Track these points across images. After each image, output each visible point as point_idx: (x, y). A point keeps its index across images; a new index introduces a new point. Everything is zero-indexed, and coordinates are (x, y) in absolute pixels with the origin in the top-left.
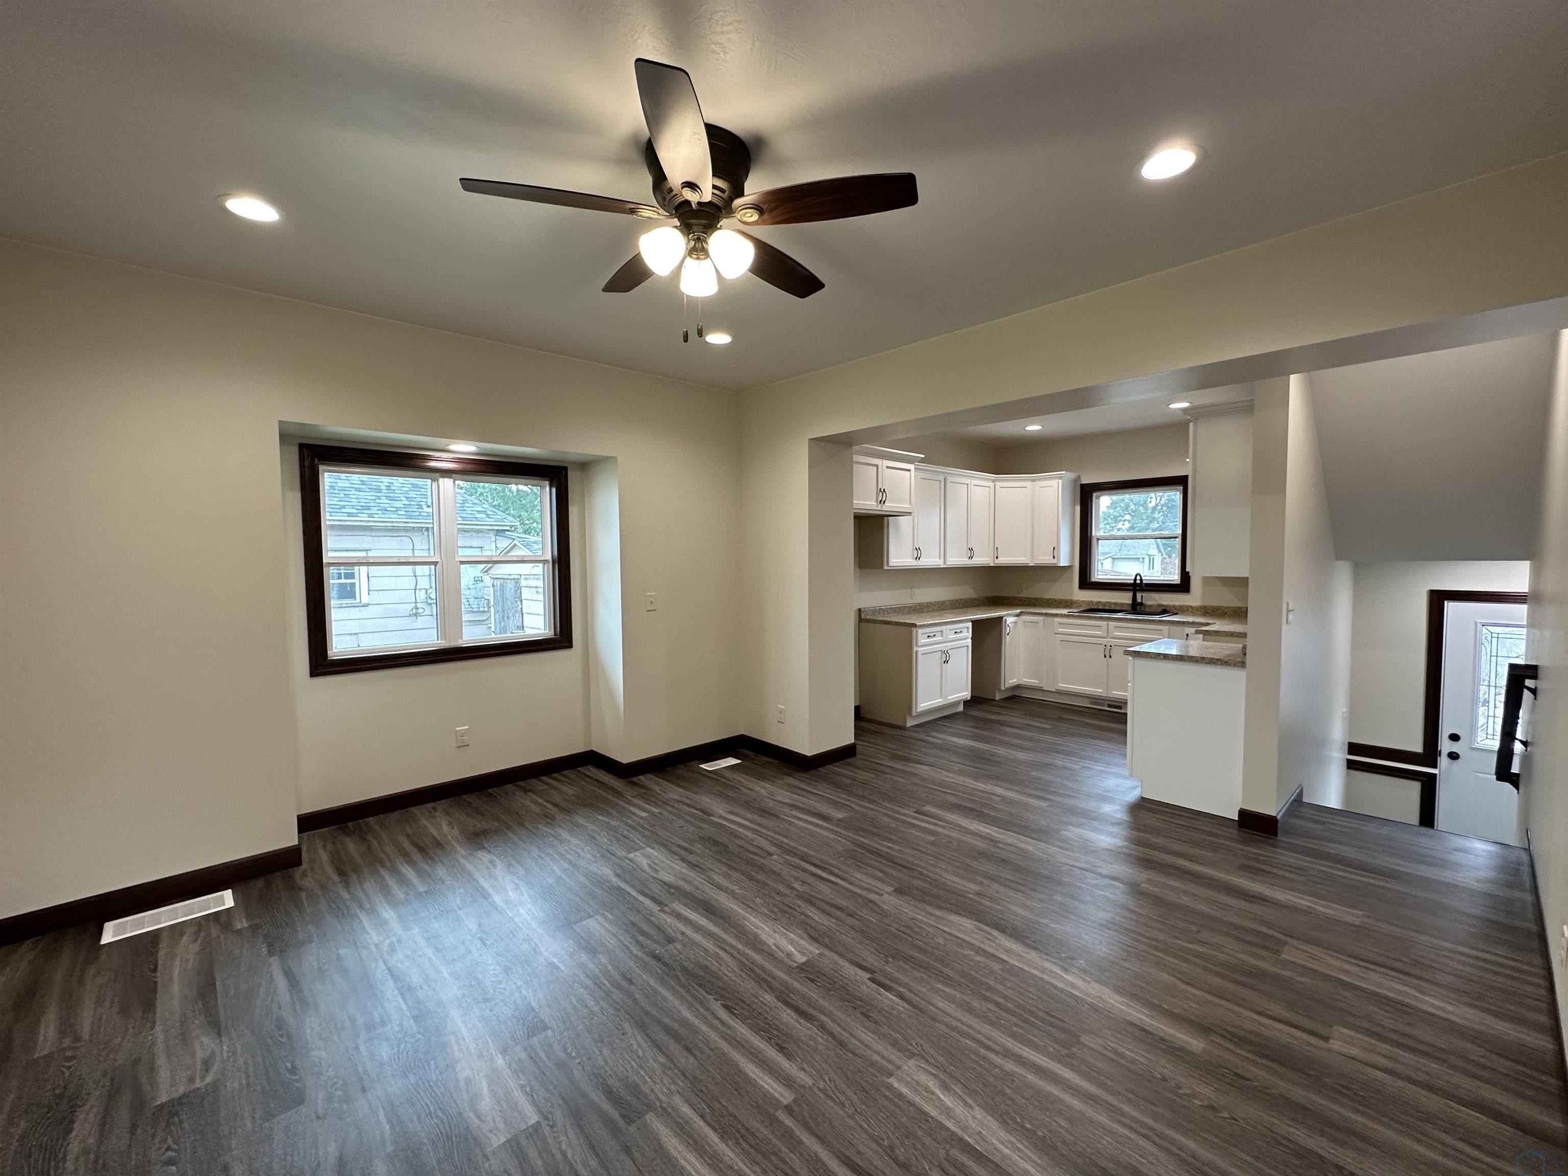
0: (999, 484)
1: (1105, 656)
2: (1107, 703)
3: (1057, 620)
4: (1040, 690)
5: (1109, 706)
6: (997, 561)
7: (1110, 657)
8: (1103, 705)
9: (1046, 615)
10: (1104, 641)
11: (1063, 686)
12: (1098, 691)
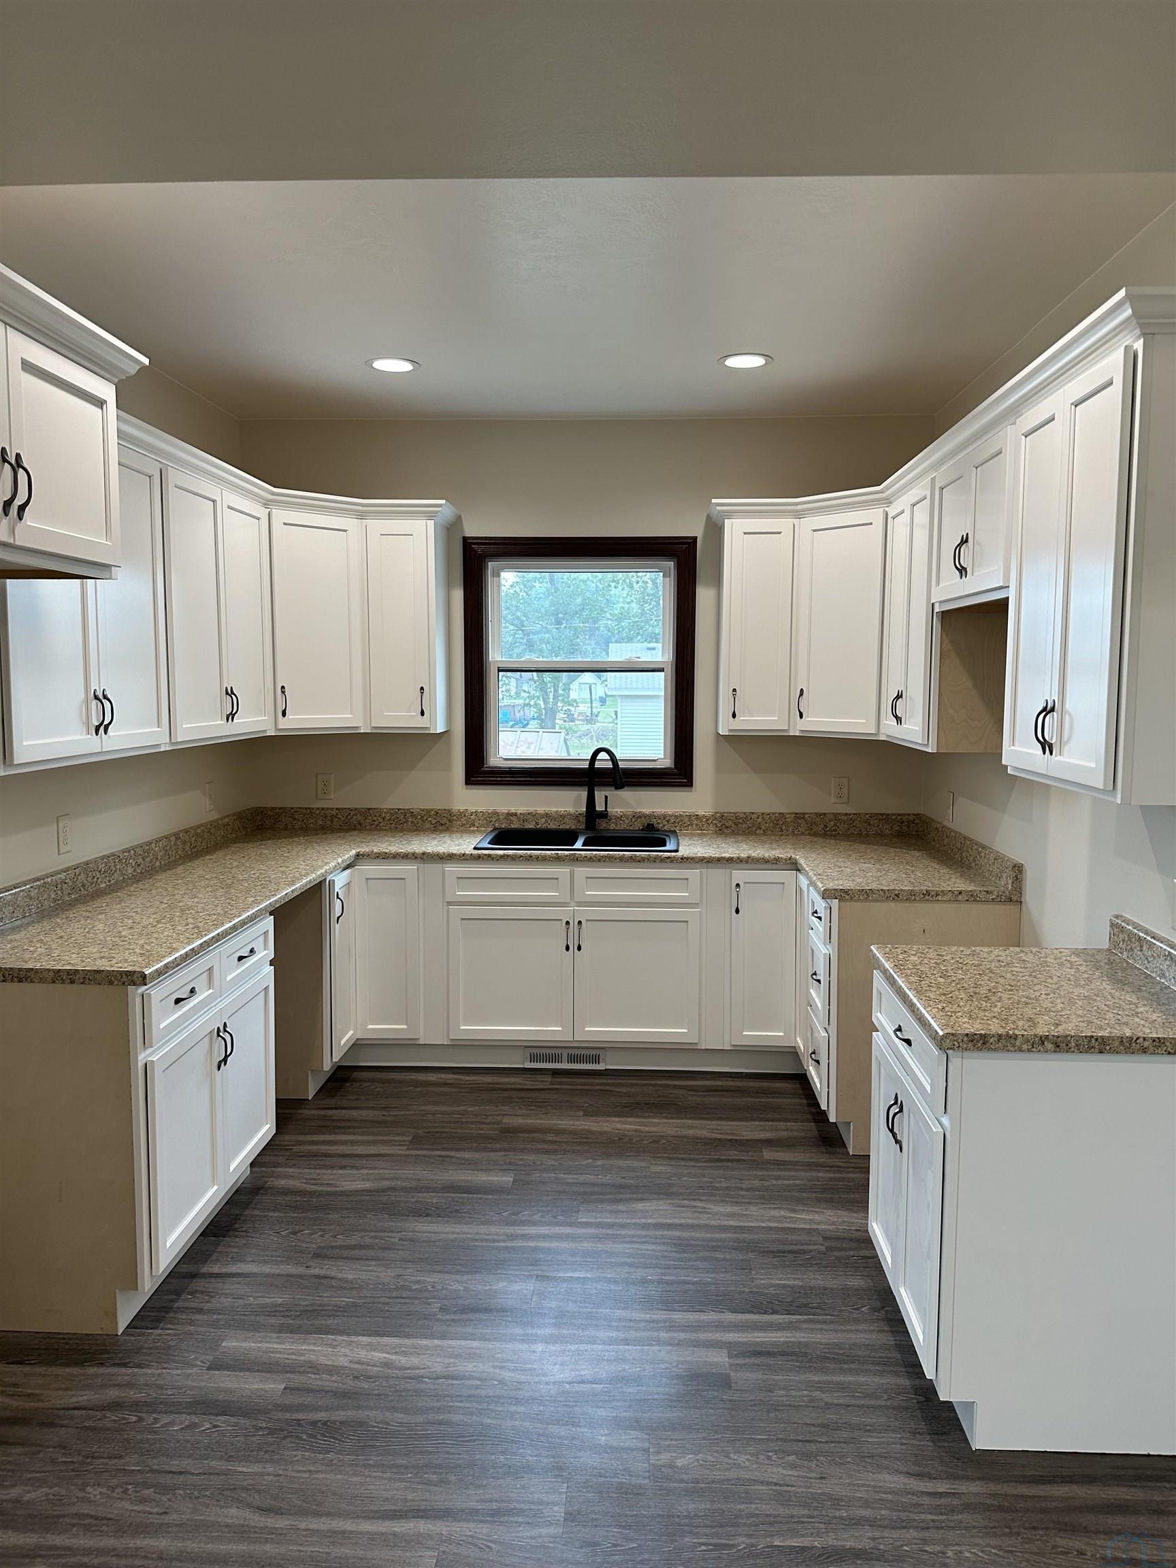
0: (280, 515)
1: (567, 948)
2: (565, 1053)
3: (451, 868)
4: (410, 1045)
5: (572, 1059)
6: (284, 724)
7: (579, 948)
8: (557, 1059)
9: (424, 857)
10: (564, 913)
11: (470, 1029)
12: (551, 1030)
